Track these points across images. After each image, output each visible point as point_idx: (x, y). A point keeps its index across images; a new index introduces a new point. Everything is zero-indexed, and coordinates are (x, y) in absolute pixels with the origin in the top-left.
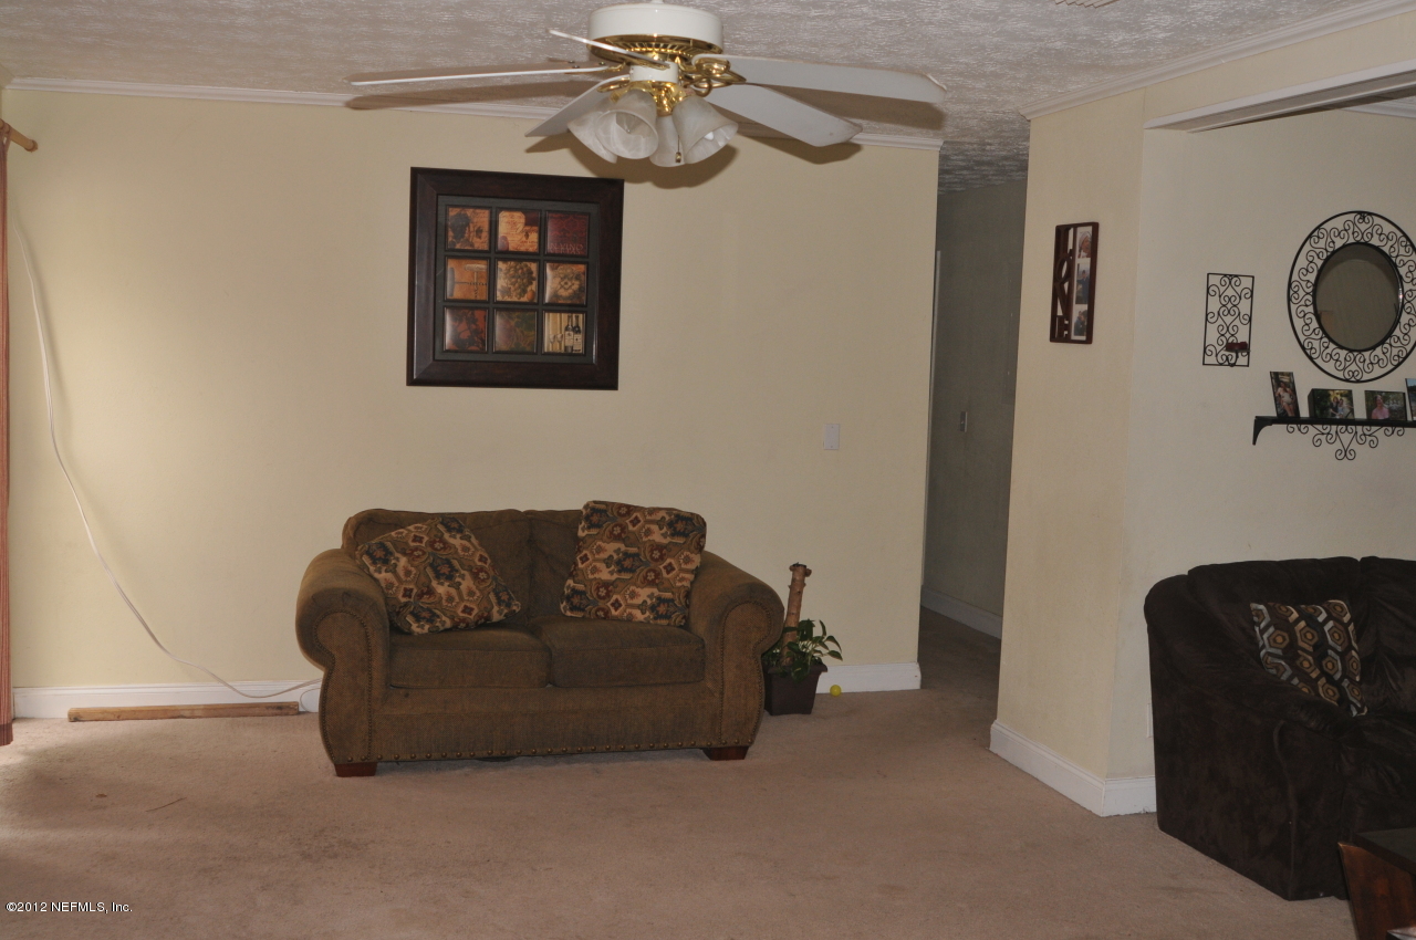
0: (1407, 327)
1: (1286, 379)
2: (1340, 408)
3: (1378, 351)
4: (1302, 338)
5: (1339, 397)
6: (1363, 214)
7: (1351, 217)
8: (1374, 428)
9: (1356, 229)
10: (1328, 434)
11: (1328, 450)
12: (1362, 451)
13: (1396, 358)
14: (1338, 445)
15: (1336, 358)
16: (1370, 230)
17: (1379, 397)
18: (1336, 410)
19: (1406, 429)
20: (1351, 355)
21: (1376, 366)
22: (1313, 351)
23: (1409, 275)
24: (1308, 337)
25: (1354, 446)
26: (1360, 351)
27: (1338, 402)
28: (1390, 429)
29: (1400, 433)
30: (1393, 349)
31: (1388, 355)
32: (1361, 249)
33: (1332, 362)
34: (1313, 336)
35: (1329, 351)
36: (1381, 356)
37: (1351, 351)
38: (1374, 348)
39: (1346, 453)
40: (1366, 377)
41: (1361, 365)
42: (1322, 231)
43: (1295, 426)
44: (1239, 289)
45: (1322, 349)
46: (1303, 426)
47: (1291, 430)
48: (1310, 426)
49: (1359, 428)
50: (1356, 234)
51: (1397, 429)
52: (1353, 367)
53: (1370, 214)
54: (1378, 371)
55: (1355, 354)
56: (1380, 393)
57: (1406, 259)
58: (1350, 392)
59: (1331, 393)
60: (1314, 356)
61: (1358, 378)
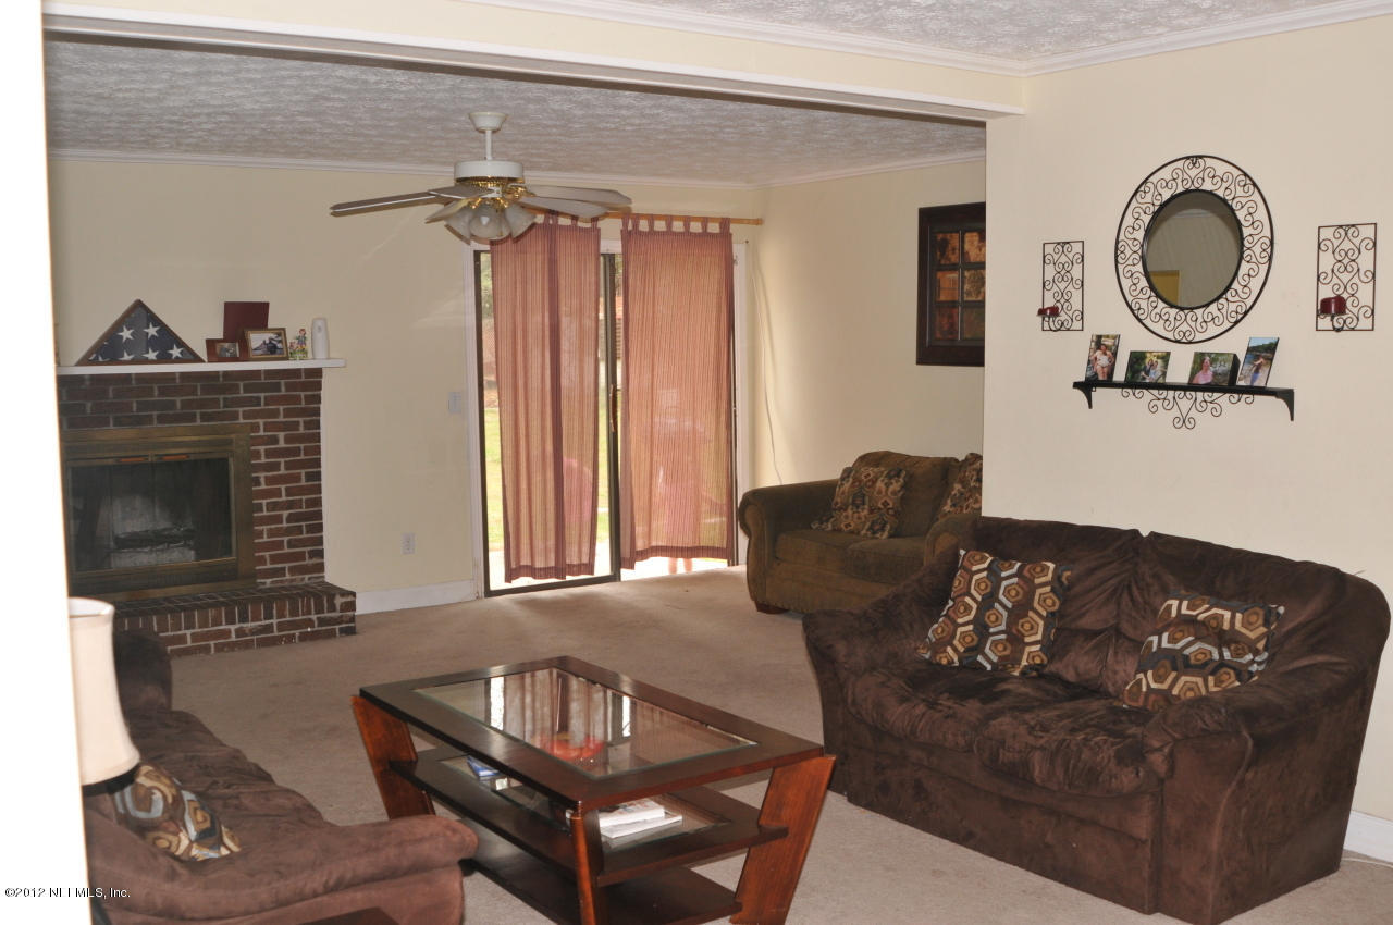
0: (1246, 278)
1: (1109, 342)
2: (1152, 371)
3: (1213, 308)
4: (1130, 299)
5: (1155, 359)
6: (1194, 159)
7: (1179, 164)
8: (1216, 395)
9: (1186, 176)
10: (1165, 399)
11: (1166, 417)
12: (1204, 419)
13: (1234, 314)
14: (1175, 412)
15: (1166, 317)
16: (1201, 175)
17: (1207, 358)
18: (1148, 373)
19: (1256, 397)
20: (1181, 313)
21: (1211, 325)
22: (1141, 311)
23: (1249, 217)
24: (1135, 297)
25: (1193, 413)
26: (1192, 309)
27: (1152, 365)
28: (1236, 396)
29: (1249, 401)
30: (1231, 305)
31: (1224, 311)
32: (1192, 198)
33: (1162, 322)
34: (1141, 296)
35: (1158, 310)
36: (1216, 313)
37: (1182, 309)
38: (1207, 305)
39: (1184, 421)
40: (1199, 337)
41: (1193, 324)
42: (1148, 184)
43: (1129, 390)
44: (1070, 255)
45: (1151, 308)
46: (1138, 391)
47: (1126, 394)
48: (1145, 391)
49: (1200, 394)
50: (1185, 182)
51: (1245, 396)
52: (1185, 327)
53: (1201, 157)
54: (1213, 330)
55: (1186, 312)
56: (1209, 354)
57: (1244, 201)
58: (1168, 354)
59: (1148, 355)
60: (1141, 317)
61: (1190, 338)
